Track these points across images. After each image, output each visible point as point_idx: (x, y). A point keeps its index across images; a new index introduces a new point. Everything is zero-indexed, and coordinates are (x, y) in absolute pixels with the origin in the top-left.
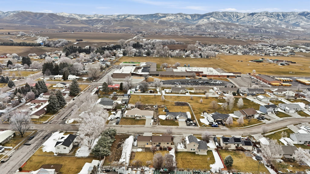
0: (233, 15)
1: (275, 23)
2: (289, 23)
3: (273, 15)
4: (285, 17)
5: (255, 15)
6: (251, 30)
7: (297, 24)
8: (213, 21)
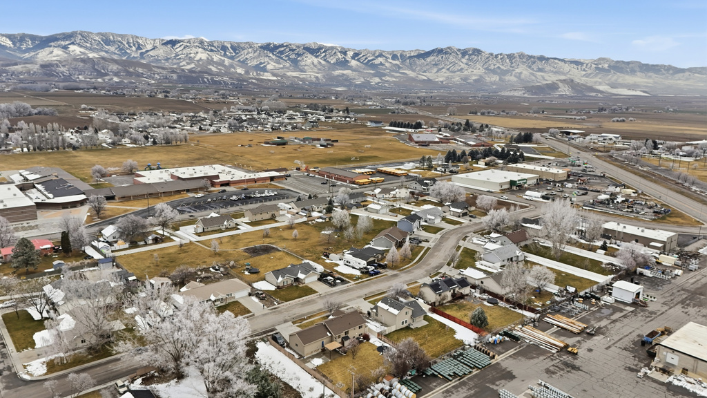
0: (128, 43)
1: (221, 63)
2: (247, 64)
3: (213, 46)
4: (238, 53)
5: (179, 44)
6: (183, 79)
7: (262, 66)
8: (79, 55)
